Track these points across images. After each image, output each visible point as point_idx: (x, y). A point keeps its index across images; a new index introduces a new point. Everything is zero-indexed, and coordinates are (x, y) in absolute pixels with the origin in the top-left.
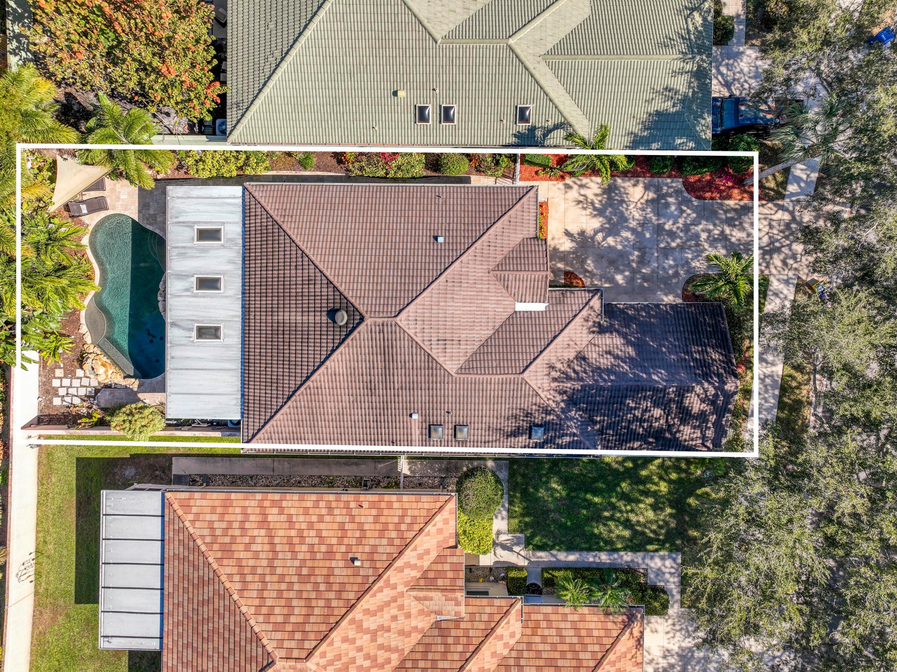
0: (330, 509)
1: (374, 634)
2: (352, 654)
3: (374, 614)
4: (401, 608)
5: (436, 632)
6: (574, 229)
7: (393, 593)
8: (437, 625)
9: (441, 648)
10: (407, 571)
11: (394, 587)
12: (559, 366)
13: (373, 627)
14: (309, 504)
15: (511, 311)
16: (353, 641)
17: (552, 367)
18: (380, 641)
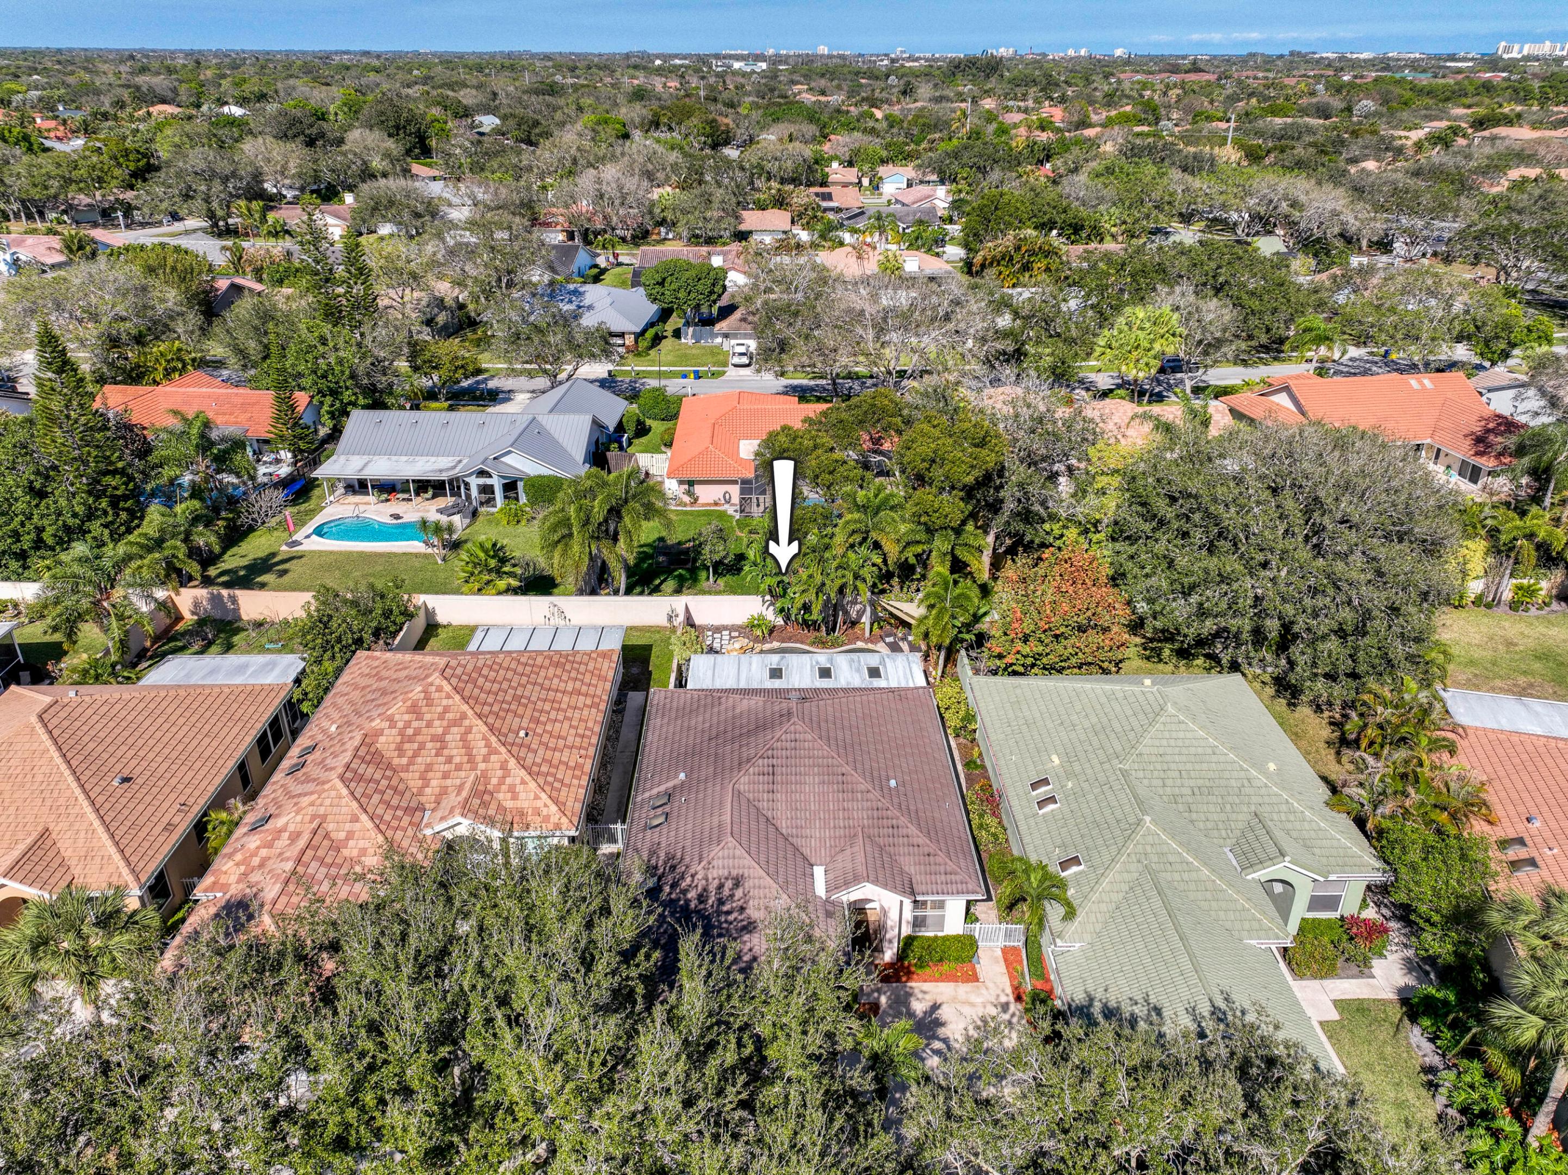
0: (583, 736)
1: (440, 740)
2: (427, 717)
3: (463, 740)
4: (459, 768)
5: (413, 804)
6: (945, 1013)
7: (479, 759)
8: (421, 808)
9: (394, 802)
10: (500, 773)
11: (486, 760)
12: (739, 893)
13: (448, 738)
14: (590, 724)
15: (813, 861)
16: (441, 718)
17: (737, 883)
18: (429, 745)
